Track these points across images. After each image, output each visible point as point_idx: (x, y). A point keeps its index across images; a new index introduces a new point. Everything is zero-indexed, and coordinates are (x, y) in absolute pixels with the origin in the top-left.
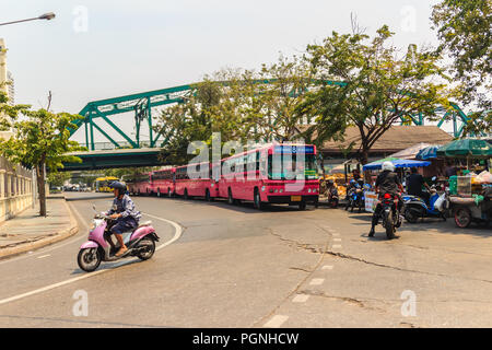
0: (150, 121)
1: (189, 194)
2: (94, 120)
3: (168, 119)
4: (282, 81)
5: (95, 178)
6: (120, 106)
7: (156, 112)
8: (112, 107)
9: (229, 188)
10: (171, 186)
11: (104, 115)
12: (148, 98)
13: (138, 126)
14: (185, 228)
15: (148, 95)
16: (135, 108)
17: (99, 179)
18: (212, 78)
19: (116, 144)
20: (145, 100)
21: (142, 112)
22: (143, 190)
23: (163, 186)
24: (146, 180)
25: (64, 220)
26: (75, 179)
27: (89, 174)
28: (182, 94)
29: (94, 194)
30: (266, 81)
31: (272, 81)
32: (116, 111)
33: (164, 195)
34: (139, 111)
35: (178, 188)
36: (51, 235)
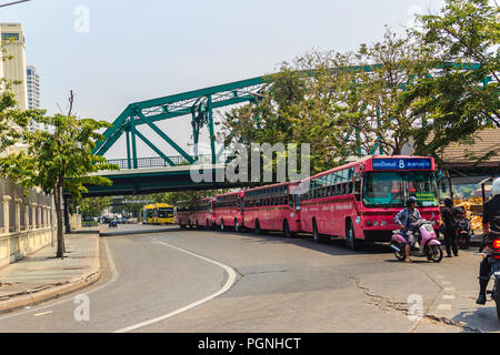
0: (211, 127)
1: (262, 227)
2: (138, 128)
3: (234, 125)
4: (389, 67)
5: (142, 205)
6: (172, 108)
7: (219, 115)
8: (161, 110)
9: (314, 219)
10: (238, 216)
11: (150, 121)
12: (208, 96)
13: (196, 134)
14: (240, 274)
15: (208, 92)
16: (192, 110)
17: (146, 207)
18: (293, 66)
19: (166, 159)
20: (203, 99)
21: (201, 115)
22: (202, 222)
23: (228, 215)
24: (206, 208)
25: (84, 262)
26: (117, 207)
27: (135, 200)
28: (254, 90)
29: (140, 227)
30: (367, 68)
31: (375, 67)
32: (167, 115)
33: (229, 229)
34: (197, 114)
35: (247, 219)
36: (60, 284)
